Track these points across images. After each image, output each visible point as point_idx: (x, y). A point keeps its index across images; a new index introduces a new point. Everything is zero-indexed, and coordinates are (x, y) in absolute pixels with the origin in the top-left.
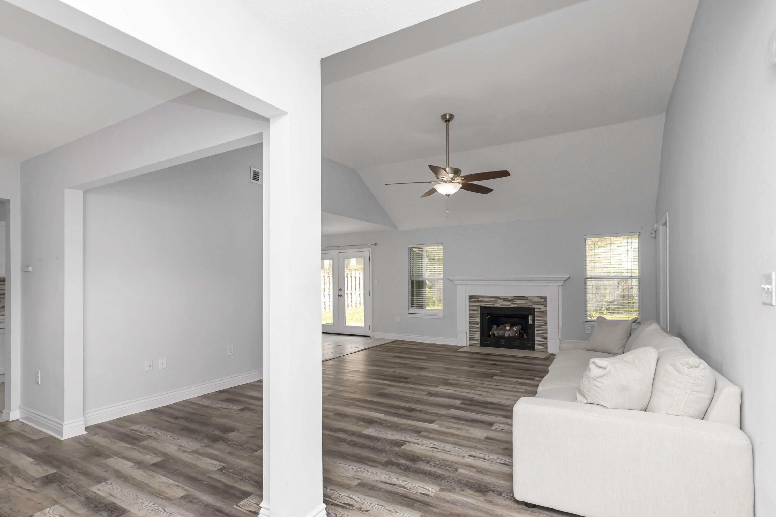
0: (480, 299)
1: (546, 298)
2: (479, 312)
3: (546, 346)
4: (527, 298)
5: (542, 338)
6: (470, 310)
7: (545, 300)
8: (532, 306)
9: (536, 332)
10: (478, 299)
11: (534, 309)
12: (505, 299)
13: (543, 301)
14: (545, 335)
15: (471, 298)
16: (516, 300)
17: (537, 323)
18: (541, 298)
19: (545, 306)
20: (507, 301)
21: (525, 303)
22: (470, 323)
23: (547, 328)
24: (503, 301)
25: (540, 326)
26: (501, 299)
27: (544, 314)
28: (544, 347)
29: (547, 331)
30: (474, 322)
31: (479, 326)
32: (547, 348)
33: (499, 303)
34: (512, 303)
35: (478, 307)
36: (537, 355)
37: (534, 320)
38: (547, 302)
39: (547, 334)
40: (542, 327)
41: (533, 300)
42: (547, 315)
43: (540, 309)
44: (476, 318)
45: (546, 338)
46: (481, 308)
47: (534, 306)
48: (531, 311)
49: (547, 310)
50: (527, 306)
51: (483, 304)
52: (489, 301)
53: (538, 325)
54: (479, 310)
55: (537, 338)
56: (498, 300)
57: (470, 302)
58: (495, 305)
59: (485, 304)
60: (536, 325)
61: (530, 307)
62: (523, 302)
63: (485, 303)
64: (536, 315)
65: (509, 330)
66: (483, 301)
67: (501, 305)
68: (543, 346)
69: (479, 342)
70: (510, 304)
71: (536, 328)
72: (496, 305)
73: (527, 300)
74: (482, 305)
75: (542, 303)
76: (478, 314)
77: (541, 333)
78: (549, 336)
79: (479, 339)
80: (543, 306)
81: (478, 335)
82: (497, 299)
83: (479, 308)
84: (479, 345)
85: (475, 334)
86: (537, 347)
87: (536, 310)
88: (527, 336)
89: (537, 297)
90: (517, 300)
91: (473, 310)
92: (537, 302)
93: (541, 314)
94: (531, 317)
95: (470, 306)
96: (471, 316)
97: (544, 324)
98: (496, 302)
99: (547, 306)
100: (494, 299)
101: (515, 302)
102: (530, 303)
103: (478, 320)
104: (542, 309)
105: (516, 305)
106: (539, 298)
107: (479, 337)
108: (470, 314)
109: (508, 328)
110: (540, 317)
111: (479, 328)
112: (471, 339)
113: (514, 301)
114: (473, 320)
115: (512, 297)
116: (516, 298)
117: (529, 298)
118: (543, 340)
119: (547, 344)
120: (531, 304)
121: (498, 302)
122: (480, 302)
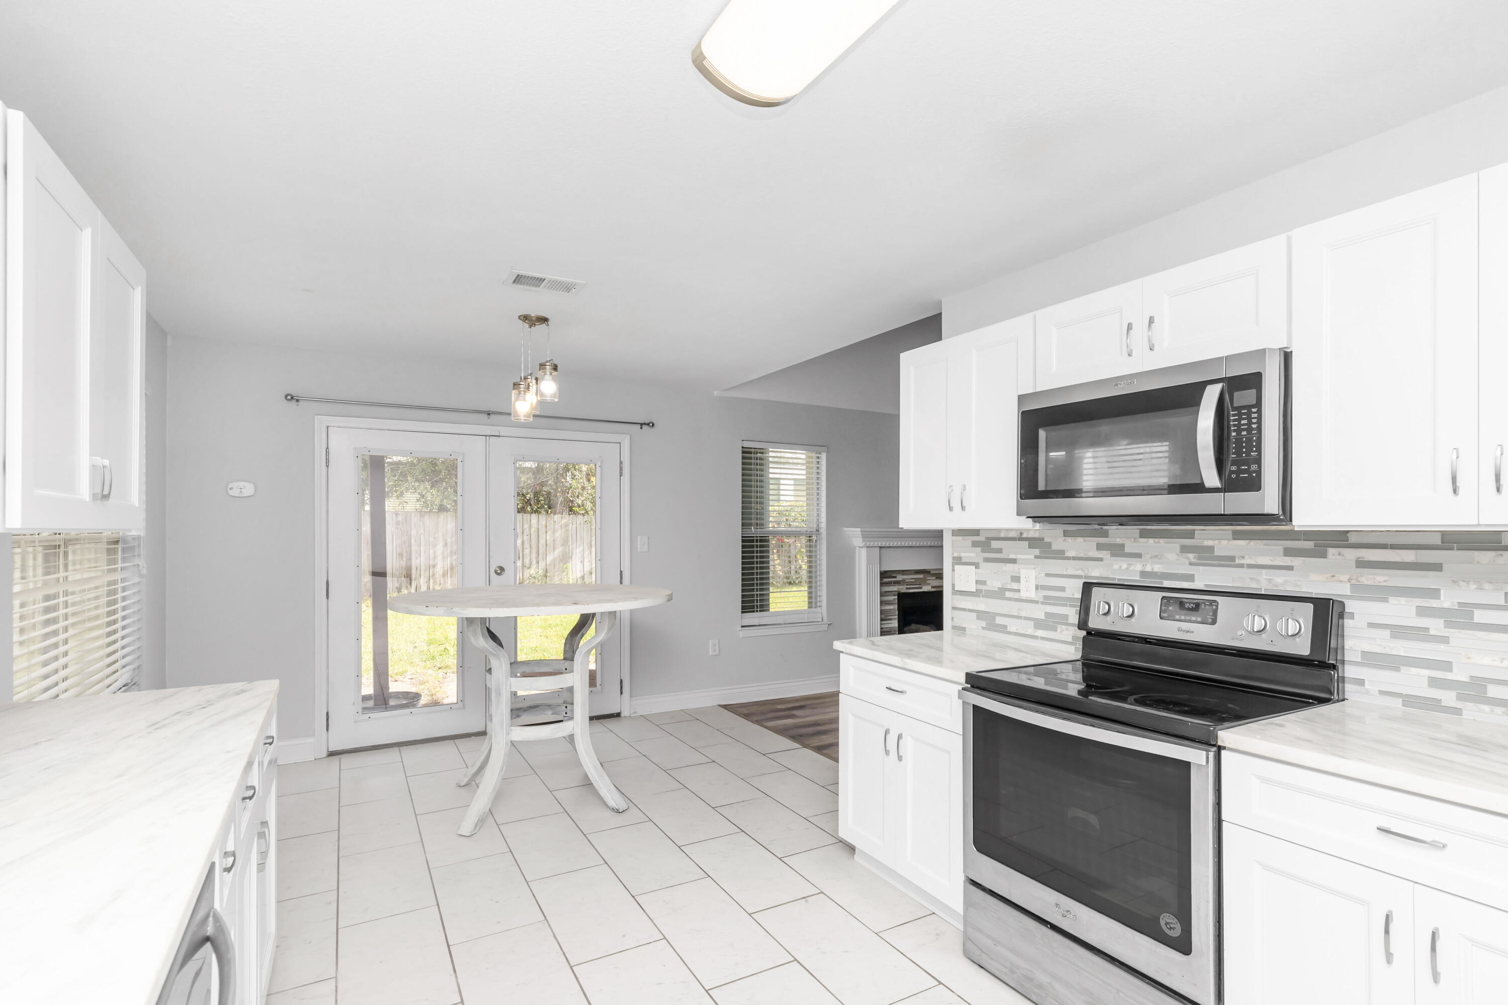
0: (900, 578)
2: (896, 607)
6: (882, 603)
10: (895, 577)
15: (883, 575)
22: (883, 632)
24: (936, 578)
26: (933, 575)
33: (929, 584)
35: (894, 595)
44: (892, 619)
46: (900, 596)
51: (903, 589)
52: (914, 580)
54: (896, 602)
56: (928, 578)
57: (882, 584)
58: (923, 588)
59: (907, 588)
63: (907, 585)
66: (903, 580)
67: (932, 587)
74: (902, 591)
76: (897, 611)
82: (925, 574)
83: (896, 597)
91: (888, 604)
95: (881, 595)
96: (884, 616)
98: (924, 582)
100: (921, 576)
103: (896, 624)
108: (882, 612)
121: (928, 582)
122: (898, 583)
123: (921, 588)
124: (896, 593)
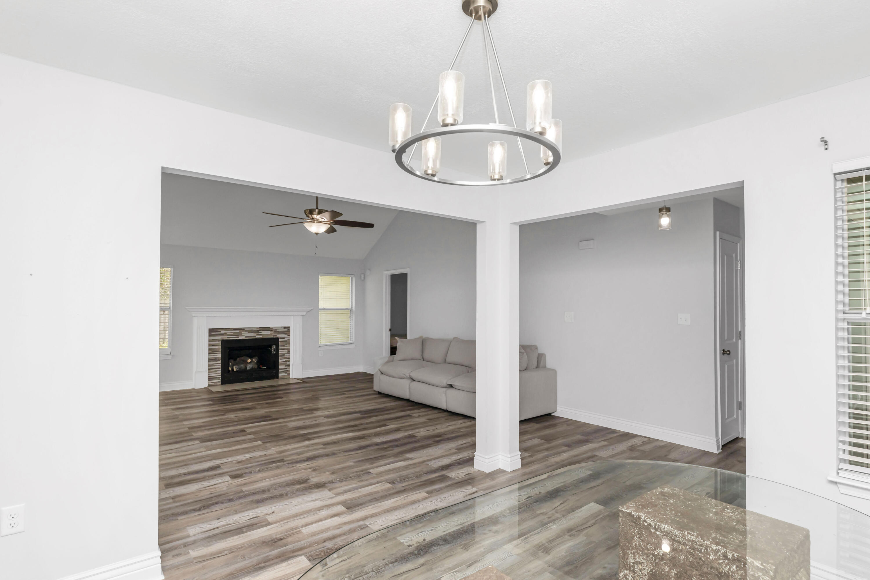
0: (222, 332)
1: (289, 328)
2: (220, 347)
3: (289, 372)
4: (272, 328)
5: (285, 366)
6: (210, 345)
7: (288, 330)
8: (276, 336)
9: (280, 361)
10: (220, 332)
11: (278, 339)
12: (251, 331)
13: (287, 330)
14: (288, 363)
15: (211, 331)
16: (261, 331)
17: (280, 352)
18: (285, 328)
19: (288, 335)
20: (252, 332)
21: (270, 333)
22: (210, 360)
23: (290, 356)
24: (249, 332)
25: (283, 355)
26: (246, 331)
27: (288, 342)
28: (287, 374)
29: (290, 358)
30: (214, 359)
31: (220, 362)
32: (289, 374)
33: (244, 335)
34: (257, 335)
36: (280, 382)
37: (277, 350)
38: (289, 331)
39: (289, 361)
40: (285, 355)
41: (278, 330)
42: (289, 344)
43: (284, 338)
44: (217, 353)
45: (289, 366)
46: (223, 341)
47: (278, 336)
48: (275, 341)
49: (290, 339)
50: (272, 337)
51: (225, 338)
52: (233, 333)
53: (282, 354)
54: (221, 344)
55: (280, 367)
56: (243, 332)
57: (210, 335)
59: (228, 338)
60: (280, 354)
61: (275, 337)
62: (268, 333)
63: (228, 336)
64: (279, 345)
65: (250, 363)
66: (226, 334)
67: (246, 337)
68: (285, 373)
69: (220, 381)
70: (255, 335)
71: (280, 357)
72: (240, 338)
73: (272, 330)
75: (285, 333)
76: (219, 349)
77: (285, 361)
78: (291, 363)
79: (220, 376)
80: (286, 336)
81: (219, 373)
82: (241, 331)
83: (220, 342)
84: (220, 383)
85: (216, 371)
86: (280, 375)
87: (280, 340)
88: (265, 367)
89: (282, 327)
90: (263, 331)
91: (213, 345)
92: (281, 332)
93: (285, 343)
94: (274, 347)
95: (210, 341)
96: (211, 352)
97: (287, 352)
98: (240, 334)
99: (289, 335)
100: (238, 331)
101: (260, 334)
102: (275, 333)
103: (219, 356)
104: (285, 338)
105: (261, 337)
106: (283, 328)
107: (220, 374)
108: (209, 350)
109: (249, 361)
110: (283, 346)
111: (220, 364)
112: (210, 379)
113: (260, 332)
114: (213, 356)
115: (257, 328)
116: (261, 329)
117: (274, 328)
118: (287, 367)
119: (289, 371)
120: (275, 335)
121: (243, 334)
122: (222, 335)
123: (238, 337)
124: (221, 340)
